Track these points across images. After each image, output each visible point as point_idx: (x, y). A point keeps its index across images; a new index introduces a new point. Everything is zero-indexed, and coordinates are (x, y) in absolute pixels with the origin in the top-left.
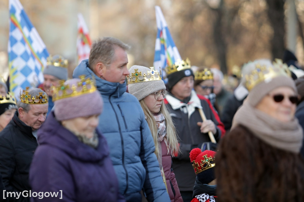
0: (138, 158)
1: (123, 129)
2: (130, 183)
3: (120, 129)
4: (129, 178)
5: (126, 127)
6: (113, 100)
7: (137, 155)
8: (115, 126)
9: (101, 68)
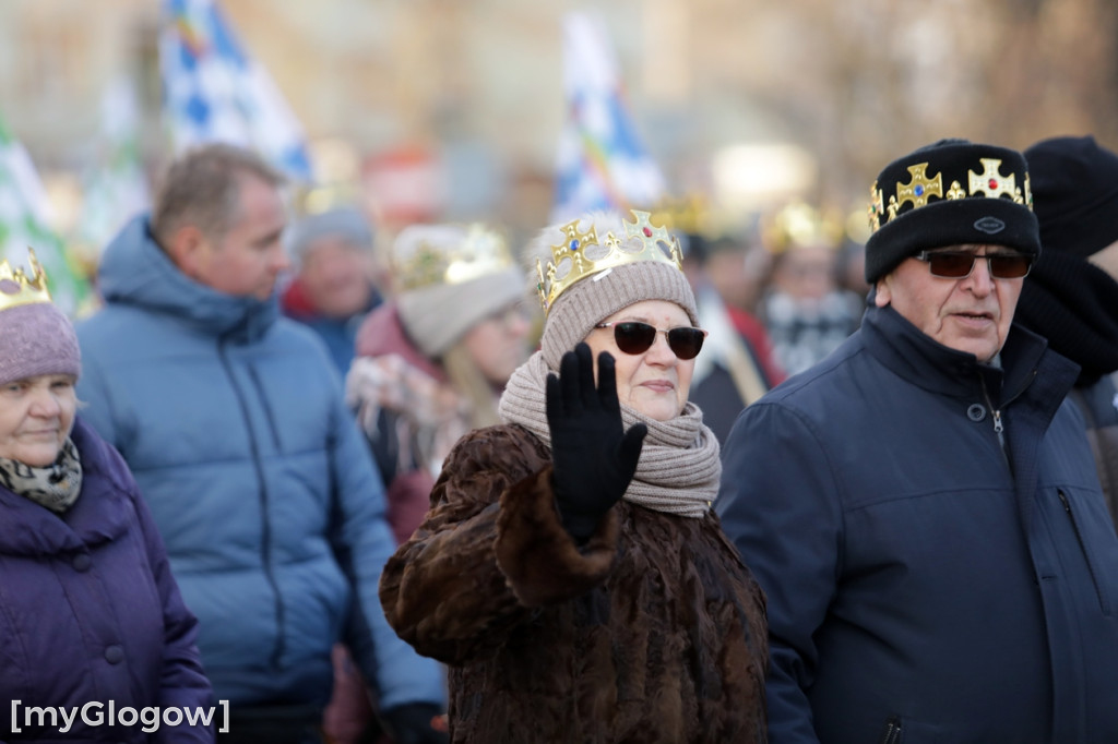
0: (319, 546)
1: (266, 447)
2: (290, 630)
3: (254, 448)
4: (289, 616)
5: (277, 442)
6: (233, 352)
7: (313, 533)
8: (239, 441)
9: (194, 244)
